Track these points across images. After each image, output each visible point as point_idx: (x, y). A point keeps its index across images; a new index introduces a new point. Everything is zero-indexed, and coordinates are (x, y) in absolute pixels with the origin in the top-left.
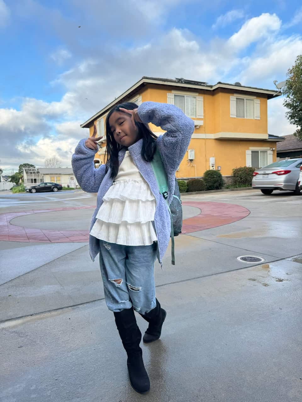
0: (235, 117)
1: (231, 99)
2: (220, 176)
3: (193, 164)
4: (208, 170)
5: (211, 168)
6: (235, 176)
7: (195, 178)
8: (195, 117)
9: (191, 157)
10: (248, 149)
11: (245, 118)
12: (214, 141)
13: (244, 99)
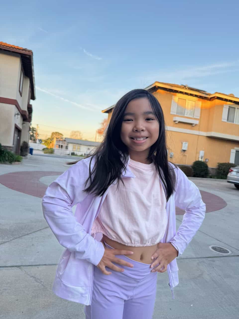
0: (226, 121)
1: (224, 107)
2: (207, 167)
3: (186, 154)
4: (197, 160)
5: (200, 160)
6: (218, 169)
7: (185, 166)
8: (192, 117)
9: (184, 148)
10: (233, 148)
11: (234, 123)
12: (205, 137)
13: (235, 108)
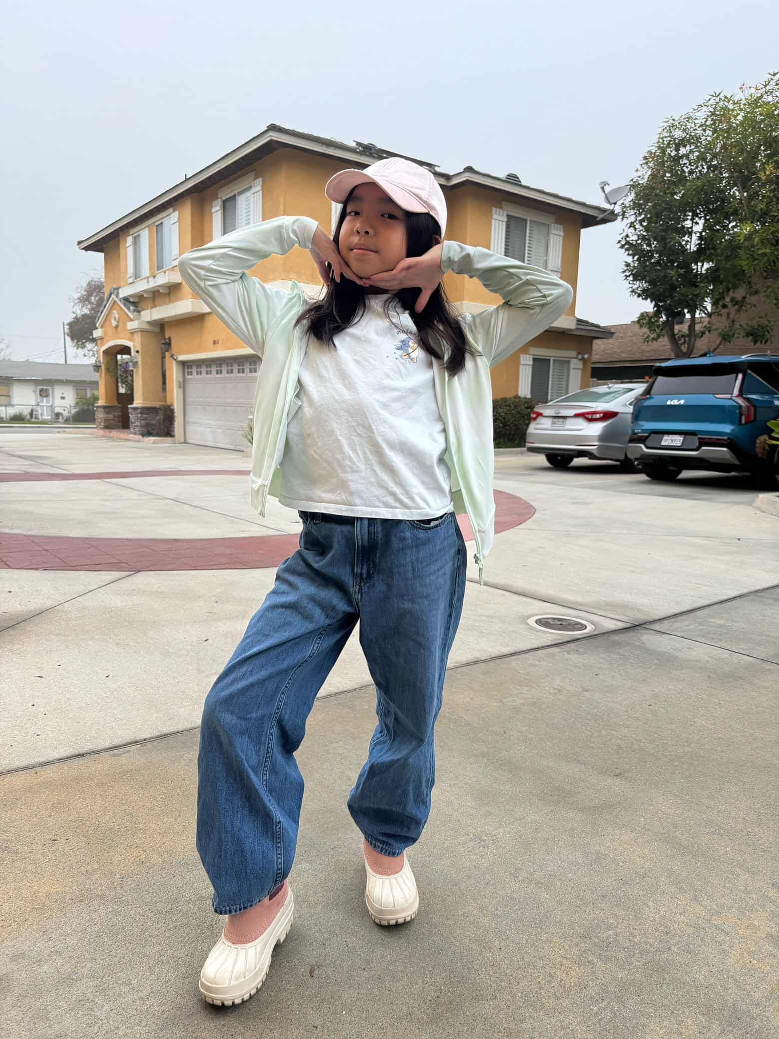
1: (495, 216)
10: (526, 352)
13: (525, 220)
